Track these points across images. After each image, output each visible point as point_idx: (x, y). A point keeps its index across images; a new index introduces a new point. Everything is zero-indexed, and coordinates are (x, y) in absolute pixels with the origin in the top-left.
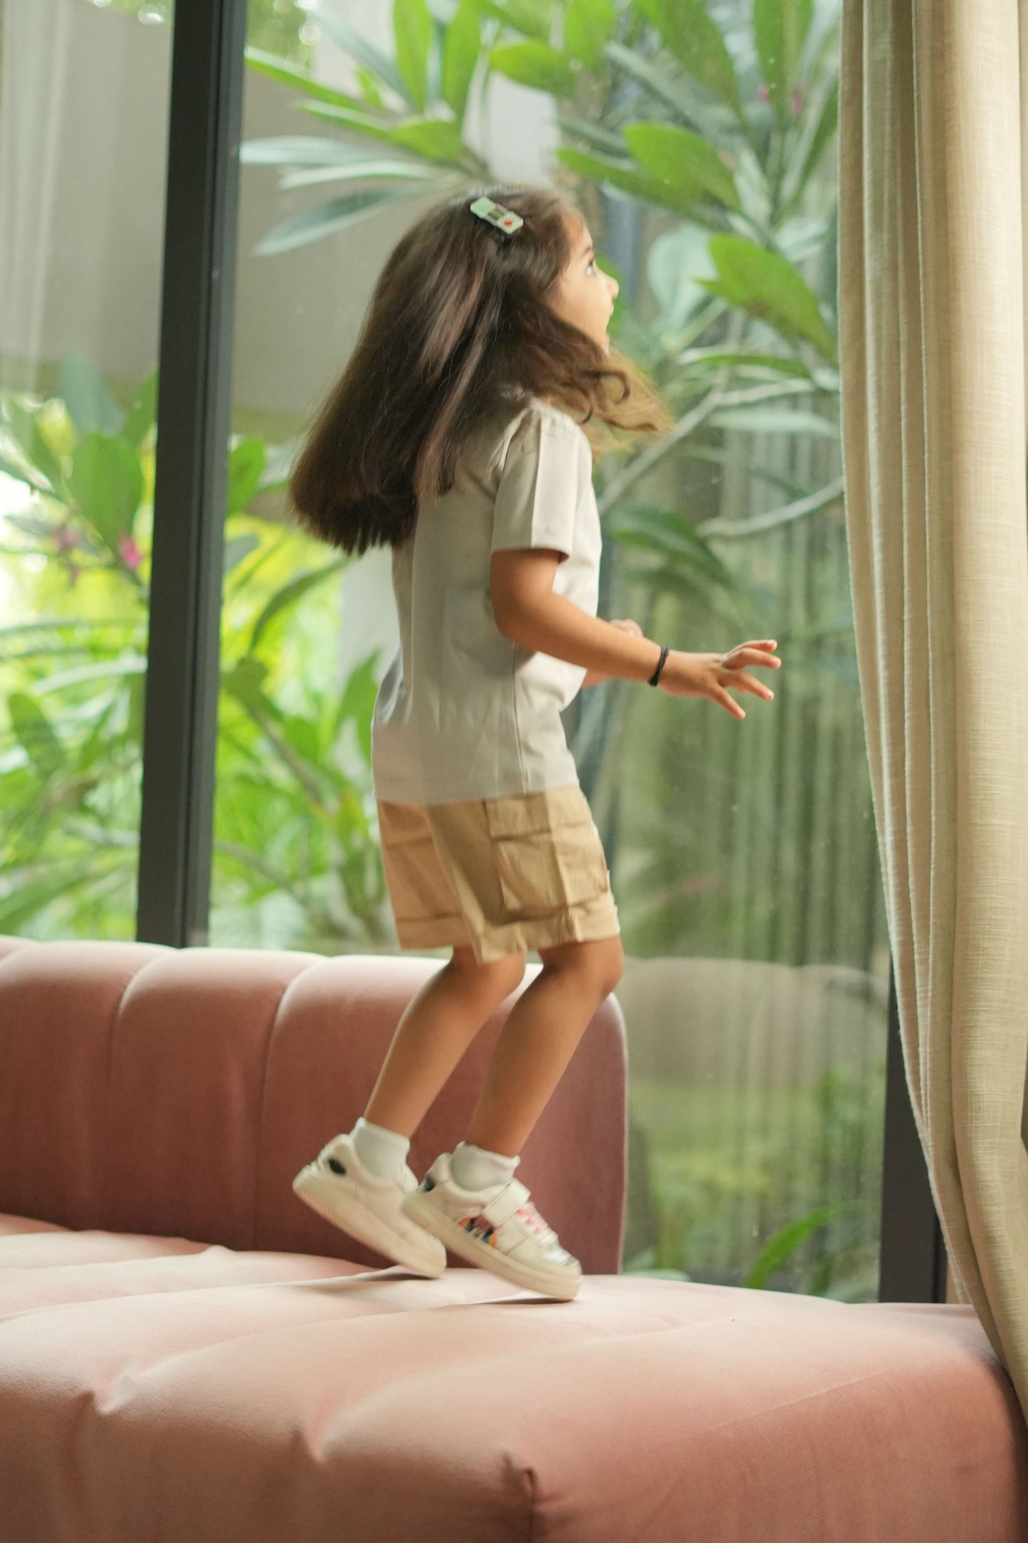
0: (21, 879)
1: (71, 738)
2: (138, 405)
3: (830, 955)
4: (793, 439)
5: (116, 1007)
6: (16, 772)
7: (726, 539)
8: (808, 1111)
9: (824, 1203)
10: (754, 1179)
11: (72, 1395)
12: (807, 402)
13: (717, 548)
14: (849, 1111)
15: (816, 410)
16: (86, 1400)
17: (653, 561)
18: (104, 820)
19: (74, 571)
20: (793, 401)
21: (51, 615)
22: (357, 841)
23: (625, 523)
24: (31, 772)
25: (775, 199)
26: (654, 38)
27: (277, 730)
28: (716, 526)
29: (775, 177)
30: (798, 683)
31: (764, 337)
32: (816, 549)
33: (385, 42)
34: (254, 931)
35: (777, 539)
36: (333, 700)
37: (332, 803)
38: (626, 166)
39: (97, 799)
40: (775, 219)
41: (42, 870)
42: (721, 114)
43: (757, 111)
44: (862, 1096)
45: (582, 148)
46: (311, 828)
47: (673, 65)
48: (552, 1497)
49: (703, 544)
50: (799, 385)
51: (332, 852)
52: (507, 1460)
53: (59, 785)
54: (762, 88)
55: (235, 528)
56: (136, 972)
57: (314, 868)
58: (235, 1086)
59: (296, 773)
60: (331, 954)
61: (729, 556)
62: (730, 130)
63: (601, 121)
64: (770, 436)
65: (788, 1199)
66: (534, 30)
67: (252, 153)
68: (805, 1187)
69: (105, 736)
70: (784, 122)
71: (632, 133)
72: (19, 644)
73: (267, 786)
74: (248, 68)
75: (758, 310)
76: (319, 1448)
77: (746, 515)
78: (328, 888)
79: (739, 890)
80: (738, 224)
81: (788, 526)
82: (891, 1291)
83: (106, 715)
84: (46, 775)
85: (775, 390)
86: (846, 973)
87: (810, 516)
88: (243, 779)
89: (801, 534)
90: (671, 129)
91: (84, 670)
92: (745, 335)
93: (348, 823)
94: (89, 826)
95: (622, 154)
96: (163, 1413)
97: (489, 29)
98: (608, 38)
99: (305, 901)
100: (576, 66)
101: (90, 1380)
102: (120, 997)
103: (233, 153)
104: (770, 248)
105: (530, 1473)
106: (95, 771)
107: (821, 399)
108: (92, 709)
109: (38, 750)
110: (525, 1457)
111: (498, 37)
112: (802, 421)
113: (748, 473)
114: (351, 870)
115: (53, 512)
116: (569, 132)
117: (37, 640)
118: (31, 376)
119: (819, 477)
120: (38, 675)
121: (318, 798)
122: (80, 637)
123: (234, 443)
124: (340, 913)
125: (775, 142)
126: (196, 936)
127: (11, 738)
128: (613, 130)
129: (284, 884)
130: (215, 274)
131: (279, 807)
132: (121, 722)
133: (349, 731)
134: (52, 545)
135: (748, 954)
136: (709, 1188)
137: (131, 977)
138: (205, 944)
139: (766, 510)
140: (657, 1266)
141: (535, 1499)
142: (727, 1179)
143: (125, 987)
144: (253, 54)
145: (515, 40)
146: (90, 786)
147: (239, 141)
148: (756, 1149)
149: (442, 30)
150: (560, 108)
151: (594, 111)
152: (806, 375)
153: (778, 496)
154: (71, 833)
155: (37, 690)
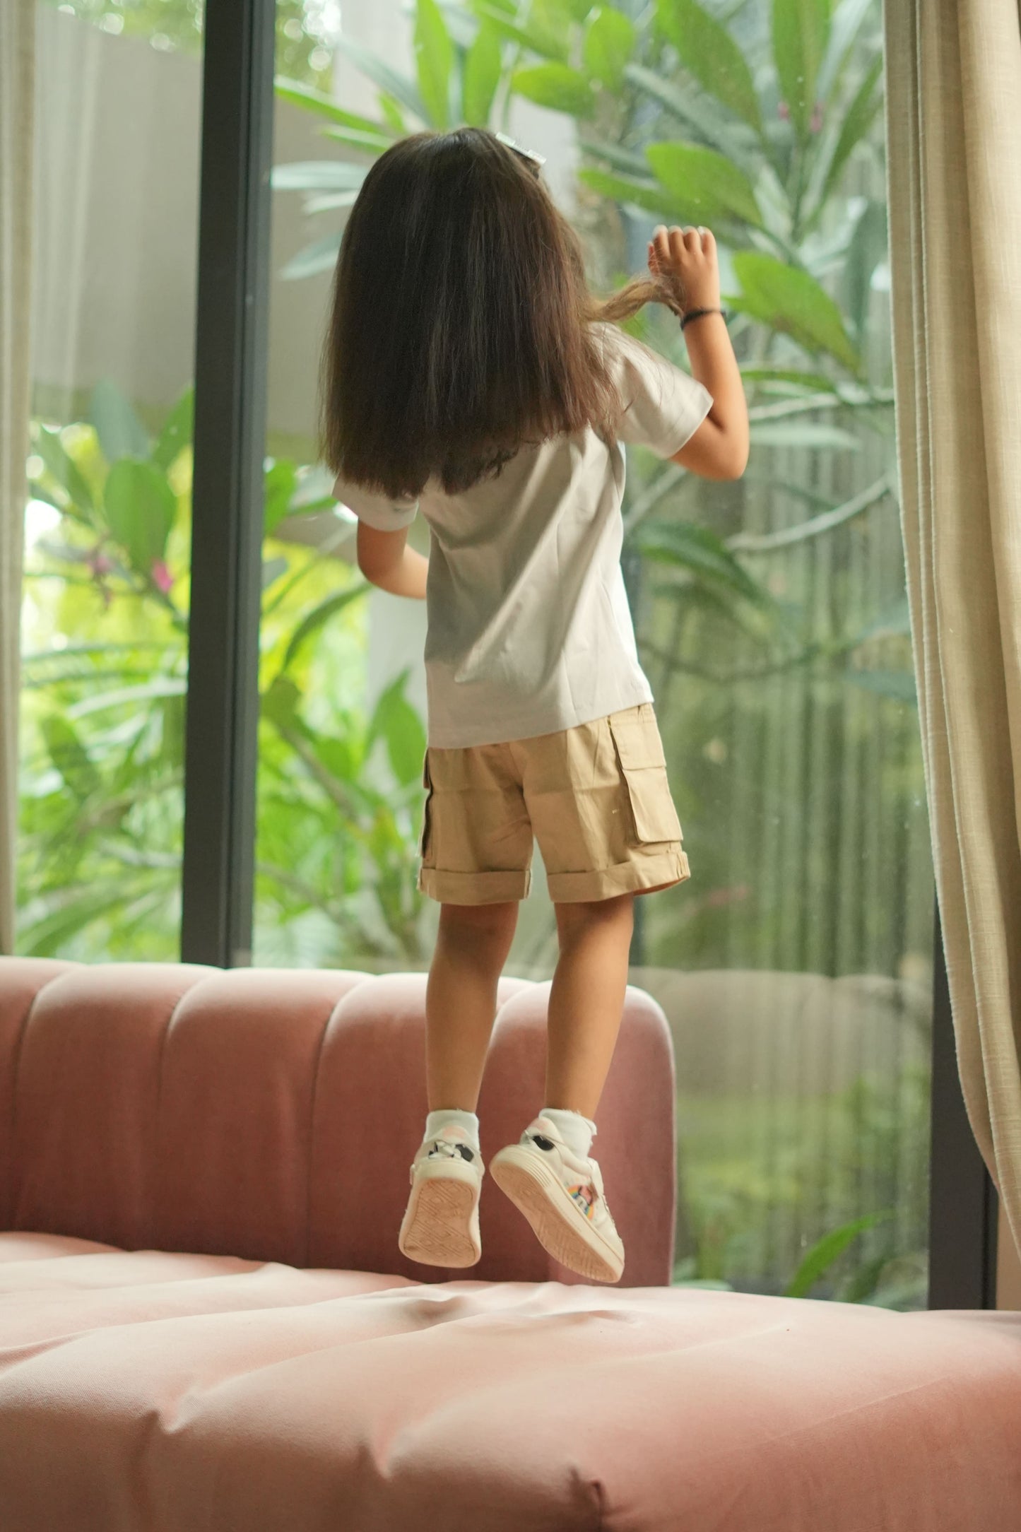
0: (56, 902)
1: (106, 760)
2: (173, 431)
3: (860, 965)
4: (814, 453)
5: (165, 1029)
6: (51, 796)
7: (751, 553)
8: (840, 1121)
9: (858, 1212)
10: (788, 1189)
11: (138, 1415)
12: (827, 416)
13: (744, 562)
14: (880, 1119)
15: (838, 423)
16: (152, 1419)
17: (681, 576)
18: (139, 842)
19: (107, 595)
20: (814, 415)
21: (80, 640)
22: (393, 859)
23: (653, 539)
24: (67, 795)
25: (795, 216)
26: (672, 58)
27: (308, 748)
28: (743, 541)
29: (796, 194)
30: (823, 693)
31: (787, 352)
32: (840, 562)
33: (406, 67)
34: (289, 951)
35: (801, 553)
36: (362, 719)
37: (366, 820)
38: (647, 185)
39: (134, 822)
40: (797, 236)
41: (78, 893)
42: (740, 132)
43: (778, 129)
44: (894, 1105)
45: (603, 168)
46: (345, 847)
47: (694, 85)
48: (620, 1509)
49: (729, 558)
50: (824, 400)
51: (364, 869)
52: (574, 1473)
53: (95, 808)
54: (782, 106)
55: (270, 551)
56: (184, 992)
57: (347, 887)
58: (286, 1104)
59: (330, 792)
60: (376, 971)
61: (754, 568)
62: (750, 148)
63: (621, 142)
64: (791, 450)
65: (822, 1208)
66: (553, 53)
67: (283, 178)
68: (838, 1196)
69: (140, 757)
70: (806, 141)
71: (652, 153)
72: (53, 669)
73: (300, 806)
74: (279, 97)
75: (783, 325)
76: (385, 1465)
77: (768, 529)
78: (363, 906)
79: (767, 902)
80: (759, 239)
81: (811, 540)
82: (940, 1299)
83: (139, 737)
84: (82, 798)
85: (800, 405)
86: (875, 982)
87: (835, 529)
88: (275, 799)
89: (824, 549)
90: (689, 147)
91: (115, 694)
92: (769, 349)
93: (383, 841)
94: (124, 849)
95: (647, 174)
96: (228, 1432)
97: (509, 53)
98: (629, 58)
99: (341, 919)
100: (596, 86)
101: (154, 1399)
102: (169, 1018)
103: (264, 178)
104: (793, 262)
105: (597, 1486)
106: (129, 794)
107: (843, 414)
108: (124, 732)
109: (75, 774)
110: (592, 1470)
111: (519, 59)
112: (824, 435)
113: (772, 486)
114: (388, 888)
115: (85, 539)
116: (591, 153)
117: (71, 665)
118: (66, 404)
119: (842, 490)
120: (70, 699)
121: (352, 817)
122: (111, 661)
123: (269, 465)
124: (377, 930)
125: (795, 157)
126: (239, 956)
127: (46, 762)
128: (635, 149)
129: (319, 901)
130: (249, 299)
131: (311, 826)
132: (152, 745)
133: (381, 751)
134: (85, 572)
135: (778, 964)
136: (742, 1198)
137: (179, 998)
138: (248, 964)
139: (790, 523)
140: (697, 1276)
141: (603, 1511)
142: (759, 1189)
143: (174, 1008)
144: (282, 82)
145: (534, 63)
146: (126, 809)
147: (270, 167)
148: (787, 1159)
149: (462, 54)
150: (580, 130)
151: (614, 132)
152: (831, 389)
153: (800, 508)
154: (106, 855)
155: (72, 715)
